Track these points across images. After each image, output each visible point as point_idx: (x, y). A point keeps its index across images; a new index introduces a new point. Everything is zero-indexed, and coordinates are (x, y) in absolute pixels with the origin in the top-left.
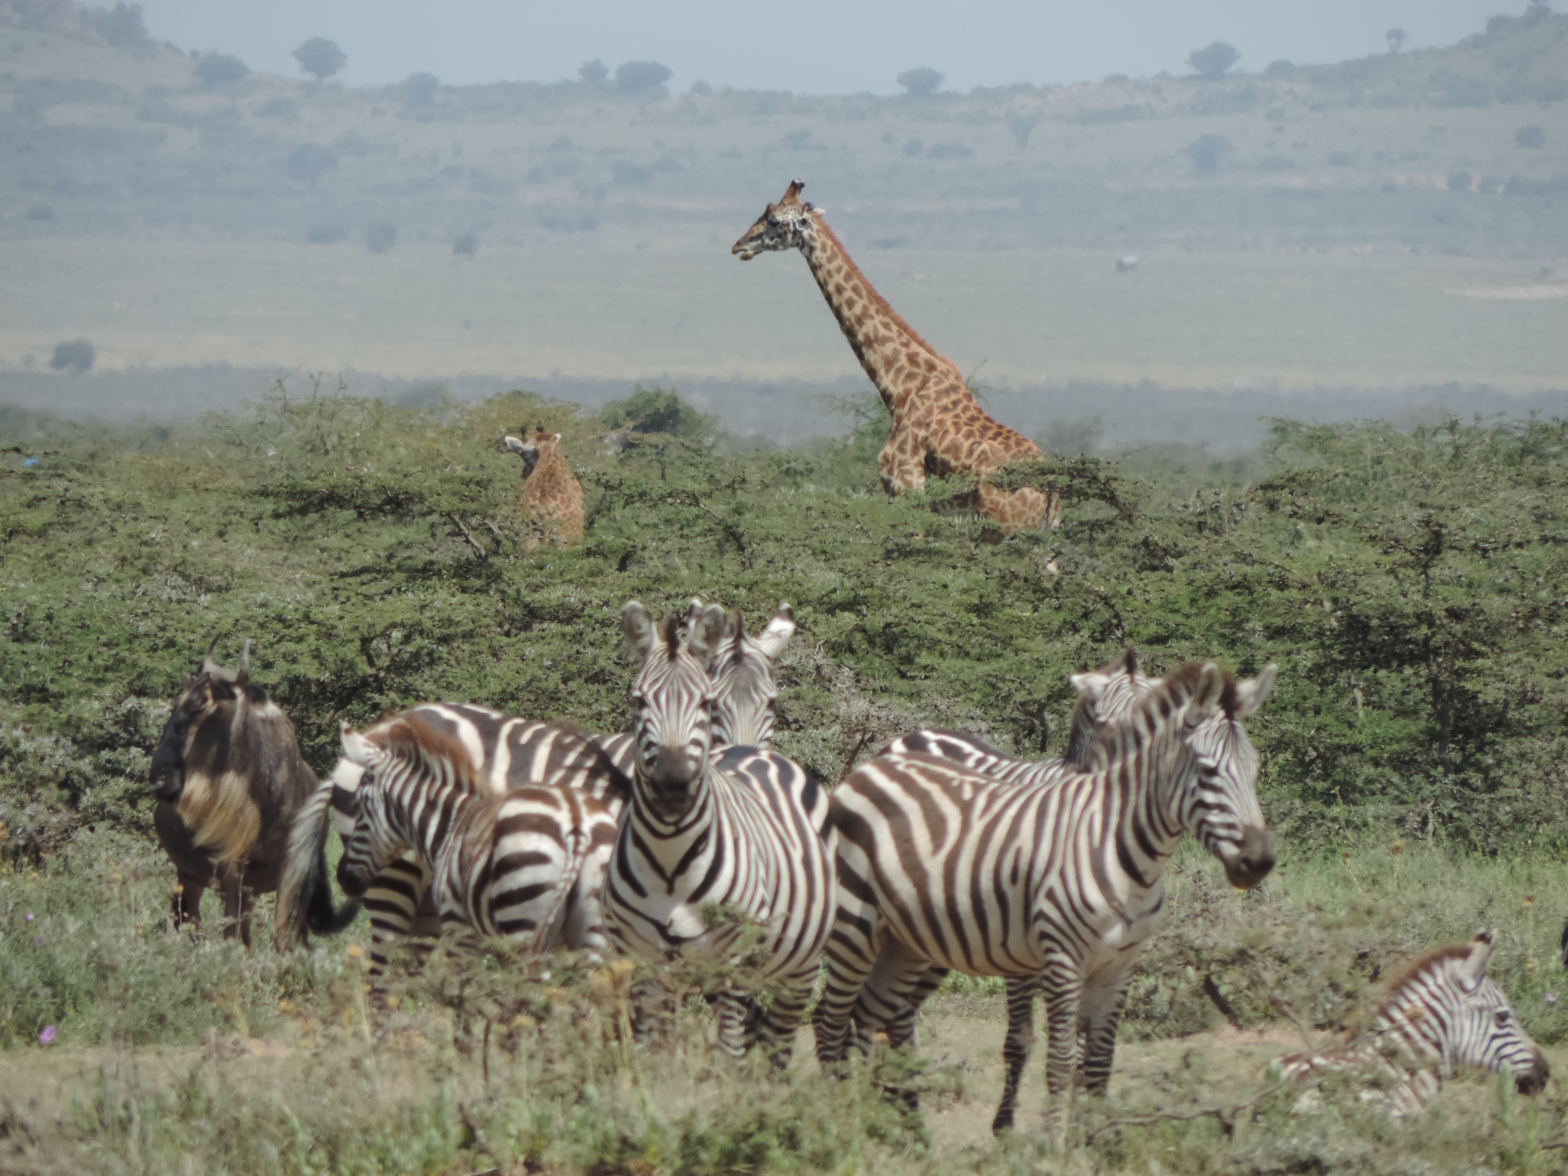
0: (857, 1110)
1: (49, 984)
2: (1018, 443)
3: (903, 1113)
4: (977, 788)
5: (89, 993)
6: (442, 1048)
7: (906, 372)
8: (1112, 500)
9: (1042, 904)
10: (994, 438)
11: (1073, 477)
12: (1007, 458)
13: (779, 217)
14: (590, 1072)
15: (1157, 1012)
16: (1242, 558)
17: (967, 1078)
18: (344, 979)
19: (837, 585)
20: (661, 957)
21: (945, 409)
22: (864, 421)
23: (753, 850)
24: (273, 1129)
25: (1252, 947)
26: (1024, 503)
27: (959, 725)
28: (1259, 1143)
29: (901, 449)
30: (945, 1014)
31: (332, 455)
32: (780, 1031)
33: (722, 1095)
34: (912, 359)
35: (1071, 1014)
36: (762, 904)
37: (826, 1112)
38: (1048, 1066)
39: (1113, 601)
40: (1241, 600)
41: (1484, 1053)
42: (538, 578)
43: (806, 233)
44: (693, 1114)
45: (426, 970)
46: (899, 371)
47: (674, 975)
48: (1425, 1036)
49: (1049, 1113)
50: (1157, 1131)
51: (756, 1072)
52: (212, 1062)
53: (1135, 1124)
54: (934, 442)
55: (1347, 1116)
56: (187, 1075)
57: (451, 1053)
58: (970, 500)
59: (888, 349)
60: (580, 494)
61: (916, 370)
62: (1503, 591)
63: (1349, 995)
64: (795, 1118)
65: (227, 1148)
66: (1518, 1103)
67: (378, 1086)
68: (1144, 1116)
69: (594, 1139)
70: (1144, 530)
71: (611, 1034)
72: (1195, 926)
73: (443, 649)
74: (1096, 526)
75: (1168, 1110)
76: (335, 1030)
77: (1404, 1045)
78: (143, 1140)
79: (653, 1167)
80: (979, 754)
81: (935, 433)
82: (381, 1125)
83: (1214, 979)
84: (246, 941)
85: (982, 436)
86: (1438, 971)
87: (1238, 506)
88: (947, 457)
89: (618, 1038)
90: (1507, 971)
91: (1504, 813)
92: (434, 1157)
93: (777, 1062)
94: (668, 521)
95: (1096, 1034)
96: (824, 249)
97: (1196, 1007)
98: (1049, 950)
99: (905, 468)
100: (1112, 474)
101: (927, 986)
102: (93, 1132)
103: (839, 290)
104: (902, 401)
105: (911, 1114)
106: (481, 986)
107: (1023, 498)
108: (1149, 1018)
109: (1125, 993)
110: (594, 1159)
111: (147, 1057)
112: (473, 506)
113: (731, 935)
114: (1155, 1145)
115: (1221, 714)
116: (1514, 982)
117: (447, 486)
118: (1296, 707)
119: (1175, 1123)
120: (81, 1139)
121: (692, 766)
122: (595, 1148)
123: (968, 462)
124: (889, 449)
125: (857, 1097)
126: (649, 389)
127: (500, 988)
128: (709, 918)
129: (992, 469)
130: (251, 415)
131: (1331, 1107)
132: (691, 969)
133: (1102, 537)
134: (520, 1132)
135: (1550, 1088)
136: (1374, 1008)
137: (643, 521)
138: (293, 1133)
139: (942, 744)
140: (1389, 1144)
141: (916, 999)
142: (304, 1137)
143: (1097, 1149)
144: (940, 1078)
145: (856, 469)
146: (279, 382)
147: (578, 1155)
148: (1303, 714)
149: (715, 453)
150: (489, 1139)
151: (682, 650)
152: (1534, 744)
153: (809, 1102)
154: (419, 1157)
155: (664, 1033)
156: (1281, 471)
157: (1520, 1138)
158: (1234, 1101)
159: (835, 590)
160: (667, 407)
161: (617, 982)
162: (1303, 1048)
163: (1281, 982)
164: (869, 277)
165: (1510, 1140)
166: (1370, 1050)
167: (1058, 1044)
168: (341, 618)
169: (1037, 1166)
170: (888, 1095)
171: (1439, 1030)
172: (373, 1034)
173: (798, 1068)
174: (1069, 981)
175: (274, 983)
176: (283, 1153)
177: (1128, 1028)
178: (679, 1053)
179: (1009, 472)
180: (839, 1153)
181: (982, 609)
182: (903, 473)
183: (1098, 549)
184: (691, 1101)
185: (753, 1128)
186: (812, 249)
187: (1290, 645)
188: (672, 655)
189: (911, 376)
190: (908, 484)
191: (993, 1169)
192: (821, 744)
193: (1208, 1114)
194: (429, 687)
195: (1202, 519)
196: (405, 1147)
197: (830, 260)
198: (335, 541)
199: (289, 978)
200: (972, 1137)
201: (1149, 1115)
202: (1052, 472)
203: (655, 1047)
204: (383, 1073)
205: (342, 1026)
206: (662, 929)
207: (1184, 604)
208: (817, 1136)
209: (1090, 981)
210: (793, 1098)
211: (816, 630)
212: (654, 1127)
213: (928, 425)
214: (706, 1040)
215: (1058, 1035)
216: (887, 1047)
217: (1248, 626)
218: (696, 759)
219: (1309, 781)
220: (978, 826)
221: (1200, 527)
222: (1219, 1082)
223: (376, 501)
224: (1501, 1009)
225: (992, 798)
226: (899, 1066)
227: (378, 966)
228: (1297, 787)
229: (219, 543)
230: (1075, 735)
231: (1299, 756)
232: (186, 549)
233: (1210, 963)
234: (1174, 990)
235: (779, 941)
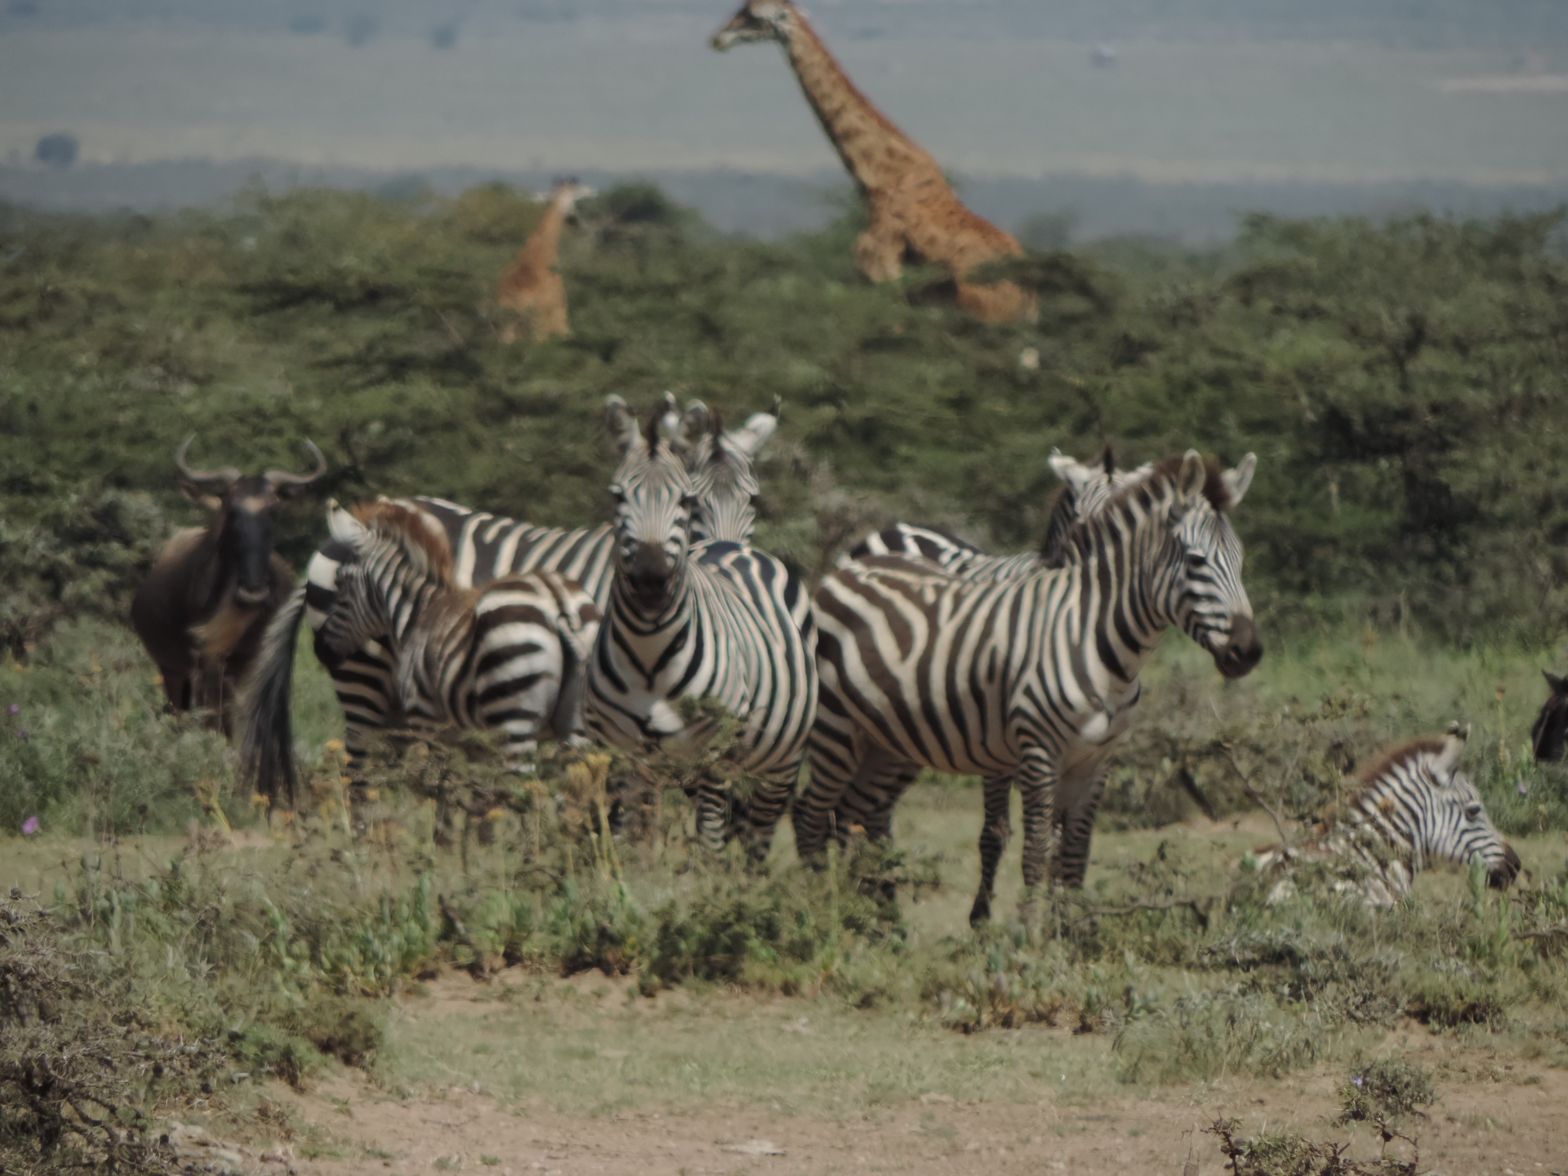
0: (836, 902)
1: (30, 777)
2: (997, 237)
3: (880, 904)
4: (941, 591)
5: (69, 784)
6: (423, 840)
7: (884, 166)
8: (1088, 293)
9: (1019, 700)
11: (1047, 271)
12: (986, 251)
13: (758, 12)
14: (570, 865)
15: (1134, 802)
16: (1216, 352)
17: (943, 870)
18: (324, 771)
20: (639, 749)
21: (924, 204)
23: (733, 644)
24: (254, 920)
25: (1228, 740)
26: (1003, 298)
28: (1235, 934)
29: (880, 241)
30: (921, 805)
32: (757, 823)
33: (701, 889)
35: (1047, 806)
36: (743, 699)
37: (805, 902)
38: (1024, 857)
39: (1092, 396)
40: (1216, 394)
41: (1455, 847)
42: (516, 371)
43: (783, 27)
44: (673, 904)
45: (406, 765)
46: (877, 166)
47: (652, 767)
48: (1397, 827)
49: (1024, 905)
50: (1132, 922)
51: (735, 866)
52: (193, 853)
53: (1111, 915)
54: (912, 234)
55: (1322, 906)
56: (169, 866)
57: (430, 847)
58: (946, 292)
59: (865, 142)
62: (1476, 384)
63: (1322, 786)
64: (772, 910)
65: (207, 937)
66: (1489, 896)
67: (359, 879)
68: (1119, 907)
69: (574, 931)
70: (1122, 324)
71: (590, 826)
72: (1172, 718)
73: (421, 442)
74: (1073, 320)
75: (1143, 901)
76: (314, 822)
77: (1377, 836)
78: (124, 932)
79: (631, 958)
80: (953, 549)
81: (914, 226)
82: (362, 916)
83: (1190, 770)
84: (228, 733)
85: (961, 227)
86: (1412, 765)
87: (1213, 299)
88: (925, 249)
89: (598, 830)
90: (1480, 762)
91: (1477, 607)
92: (414, 948)
93: (755, 855)
94: (648, 315)
95: (1073, 826)
96: (802, 43)
97: (1171, 799)
98: (1027, 745)
99: (883, 261)
100: (1087, 267)
101: (907, 779)
102: (74, 923)
103: (817, 83)
105: (889, 905)
106: (459, 776)
108: (1125, 809)
109: (1102, 784)
110: (573, 951)
111: (127, 847)
112: (453, 298)
113: (709, 729)
114: (1131, 936)
115: (1206, 505)
116: (1486, 774)
117: (426, 279)
118: (1273, 502)
119: (1150, 913)
120: (63, 930)
121: (670, 562)
122: (574, 939)
123: (947, 254)
124: (867, 241)
125: (835, 888)
127: (479, 780)
128: (687, 711)
129: (971, 264)
130: (231, 209)
131: (1305, 897)
132: (671, 762)
133: (1078, 330)
134: (499, 924)
135: (1521, 879)
136: (1347, 800)
137: (622, 314)
138: (273, 924)
139: (919, 540)
140: (1364, 934)
141: (894, 792)
142: (285, 928)
143: (1072, 940)
144: (919, 870)
145: (833, 262)
146: (257, 174)
147: (557, 946)
150: (468, 930)
151: (663, 447)
152: (1509, 537)
153: (785, 892)
154: (400, 948)
155: (645, 825)
156: (1256, 265)
157: (1492, 928)
158: (1209, 892)
160: (647, 200)
161: (594, 772)
162: (1275, 838)
163: (1255, 773)
165: (1480, 930)
166: (1342, 842)
167: (1034, 835)
168: (321, 413)
169: (1014, 956)
170: (867, 885)
171: (1412, 824)
172: (354, 827)
173: (776, 861)
174: (1045, 775)
176: (264, 944)
177: (1105, 818)
178: (659, 845)
180: (818, 943)
181: (961, 403)
182: (881, 266)
183: (1074, 343)
184: (670, 893)
185: (731, 918)
187: (1267, 438)
188: (653, 453)
189: (889, 170)
190: (886, 275)
191: (971, 959)
192: (800, 538)
193: (1183, 905)
194: (407, 479)
195: (1177, 311)
196: (384, 939)
197: (808, 54)
198: (320, 333)
200: (950, 928)
201: (1125, 906)
202: (1028, 266)
203: (634, 839)
204: (362, 865)
205: (320, 817)
206: (642, 723)
207: (1162, 399)
208: (795, 927)
209: (1068, 774)
210: (770, 891)
211: (798, 423)
212: (633, 918)
213: (906, 218)
214: (685, 832)
215: (1035, 827)
216: (865, 841)
218: (674, 557)
219: (1285, 572)
220: (947, 631)
221: (1175, 320)
222: (1194, 873)
223: (356, 295)
224: (1473, 804)
225: (958, 599)
226: (878, 858)
227: (357, 760)
228: (1276, 579)
229: (198, 335)
230: (1052, 531)
231: (1275, 547)
232: (169, 340)
233: (1185, 754)
234: (1150, 782)
235: (759, 736)
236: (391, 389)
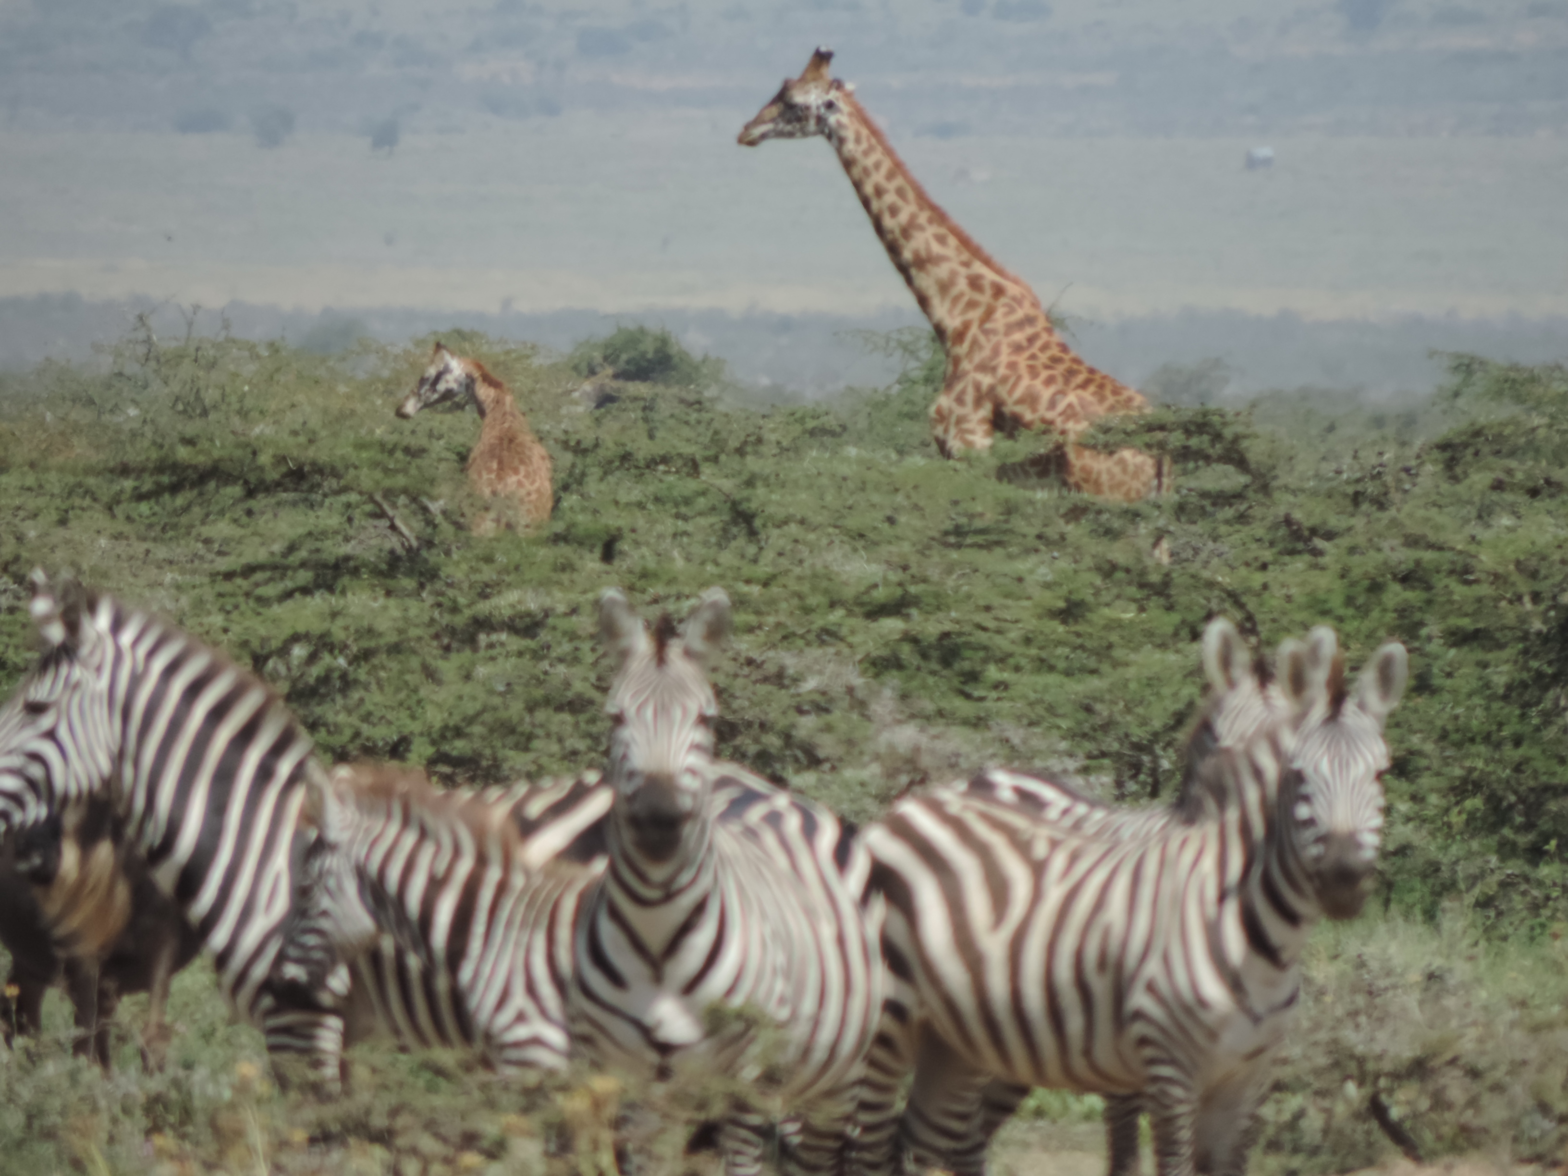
2: (1116, 392)
4: (1054, 844)
7: (965, 299)
8: (1241, 463)
9: (1139, 999)
10: (1084, 386)
11: (1188, 433)
12: (1100, 410)
13: (799, 98)
15: (1307, 1140)
16: (1413, 541)
18: (232, 1106)
19: (878, 579)
20: (650, 1074)
21: (1018, 348)
22: (913, 364)
25: (1434, 1056)
26: (1125, 470)
27: (1038, 763)
29: (960, 400)
30: (1026, 1145)
31: (213, 416)
34: (975, 283)
36: (782, 999)
39: (1244, 599)
40: (1413, 596)
42: (488, 574)
43: (832, 119)
46: (956, 300)
54: (1002, 392)
58: (1053, 467)
59: (942, 271)
60: (548, 464)
61: (977, 297)
70: (1284, 504)
72: (1357, 1026)
74: (1222, 499)
80: (1064, 802)
81: (1004, 380)
83: (1384, 1098)
84: (103, 1058)
85: (1067, 381)
87: (1407, 470)
88: (1018, 409)
94: (657, 500)
96: (858, 140)
97: (1359, 1137)
98: (1152, 1061)
99: (966, 426)
100: (1240, 429)
101: (1003, 1109)
103: (879, 192)
104: (960, 336)
106: (416, 1114)
107: (1122, 462)
108: (1296, 1150)
112: (401, 481)
113: (739, 1040)
117: (364, 455)
118: (1487, 738)
123: (1050, 415)
124: (945, 401)
126: (632, 326)
127: (440, 1117)
129: (1083, 426)
130: (106, 365)
133: (1229, 512)
137: (623, 498)
139: (1018, 791)
141: (990, 1127)
145: (904, 427)
146: (141, 318)
148: (1498, 746)
149: (721, 407)
151: (674, 653)
156: (1463, 424)
159: (875, 586)
160: (657, 351)
161: (597, 1104)
163: (1473, 1103)
164: (918, 173)
168: (226, 630)
174: (1181, 1102)
175: (138, 1113)
177: (1264, 1162)
179: (1107, 430)
181: (1069, 612)
182: (962, 432)
183: (1223, 529)
186: (841, 141)
187: (1480, 655)
188: (661, 661)
189: (972, 305)
190: (969, 444)
192: (858, 789)
195: (1359, 487)
197: (866, 153)
198: (222, 529)
199: (160, 1108)
202: (1162, 428)
206: (646, 1032)
209: (1207, 1102)
211: (850, 639)
213: (993, 370)
217: (1424, 632)
219: (1507, 832)
220: (1054, 895)
221: (1357, 498)
223: (273, 475)
225: (1074, 858)
228: (1493, 841)
229: (61, 533)
231: (1494, 801)
232: (20, 539)
233: (1377, 1076)
234: (1329, 1113)
235: (806, 1051)
236: (319, 601)
